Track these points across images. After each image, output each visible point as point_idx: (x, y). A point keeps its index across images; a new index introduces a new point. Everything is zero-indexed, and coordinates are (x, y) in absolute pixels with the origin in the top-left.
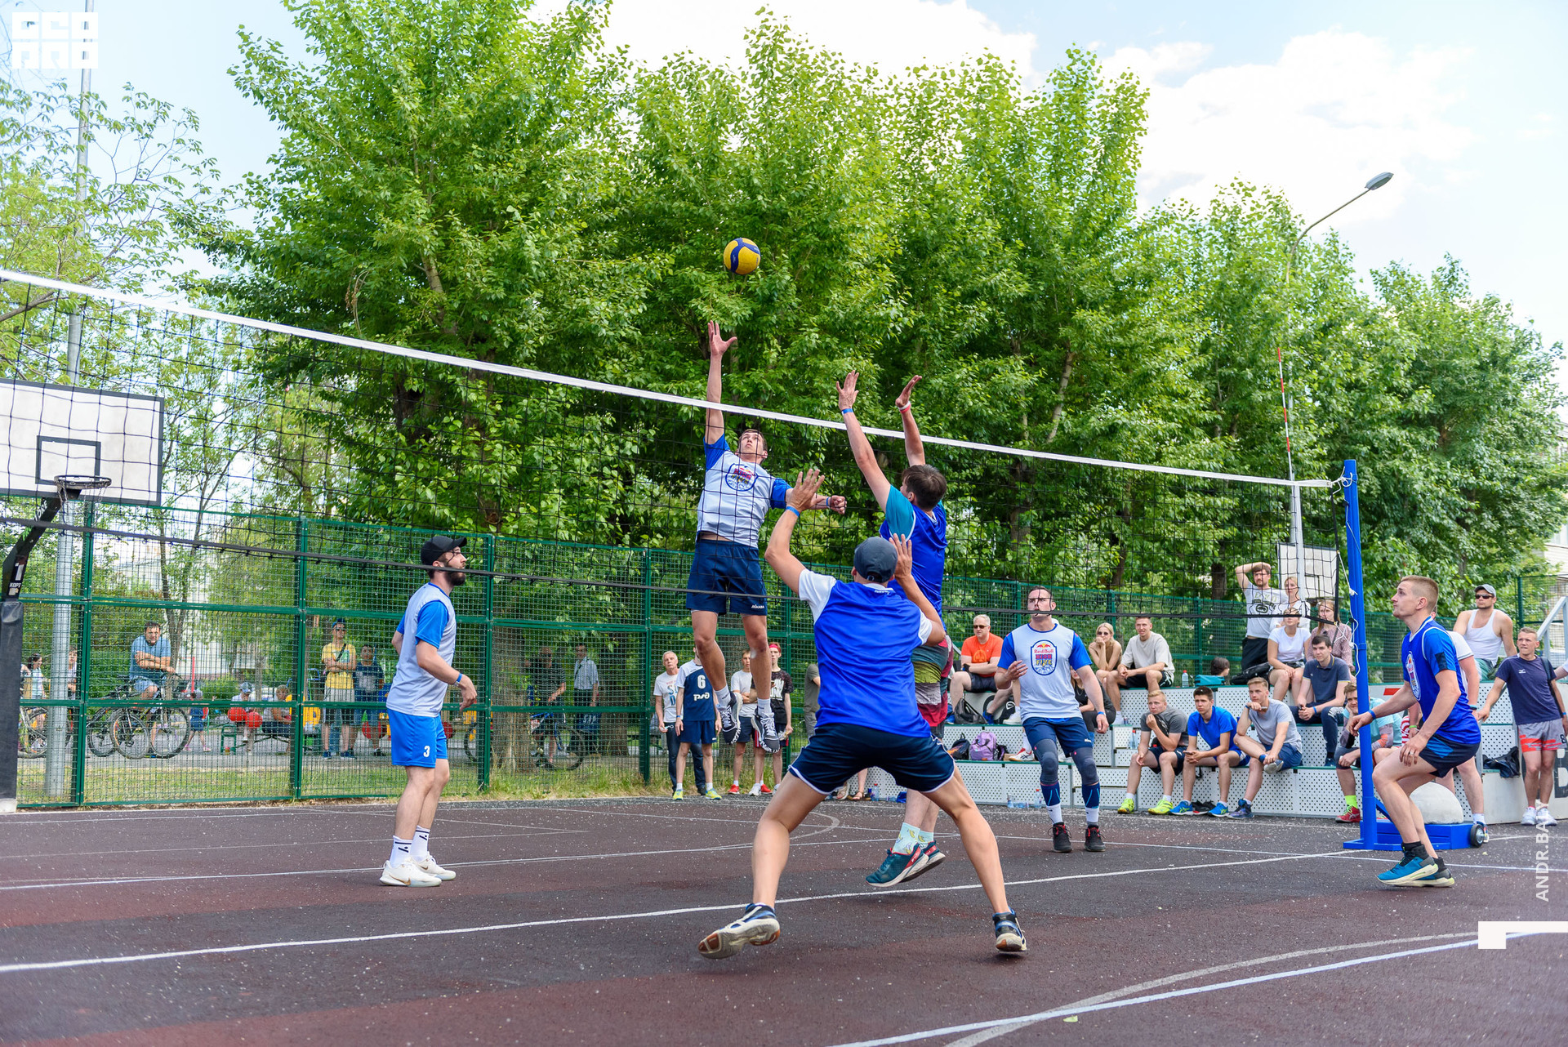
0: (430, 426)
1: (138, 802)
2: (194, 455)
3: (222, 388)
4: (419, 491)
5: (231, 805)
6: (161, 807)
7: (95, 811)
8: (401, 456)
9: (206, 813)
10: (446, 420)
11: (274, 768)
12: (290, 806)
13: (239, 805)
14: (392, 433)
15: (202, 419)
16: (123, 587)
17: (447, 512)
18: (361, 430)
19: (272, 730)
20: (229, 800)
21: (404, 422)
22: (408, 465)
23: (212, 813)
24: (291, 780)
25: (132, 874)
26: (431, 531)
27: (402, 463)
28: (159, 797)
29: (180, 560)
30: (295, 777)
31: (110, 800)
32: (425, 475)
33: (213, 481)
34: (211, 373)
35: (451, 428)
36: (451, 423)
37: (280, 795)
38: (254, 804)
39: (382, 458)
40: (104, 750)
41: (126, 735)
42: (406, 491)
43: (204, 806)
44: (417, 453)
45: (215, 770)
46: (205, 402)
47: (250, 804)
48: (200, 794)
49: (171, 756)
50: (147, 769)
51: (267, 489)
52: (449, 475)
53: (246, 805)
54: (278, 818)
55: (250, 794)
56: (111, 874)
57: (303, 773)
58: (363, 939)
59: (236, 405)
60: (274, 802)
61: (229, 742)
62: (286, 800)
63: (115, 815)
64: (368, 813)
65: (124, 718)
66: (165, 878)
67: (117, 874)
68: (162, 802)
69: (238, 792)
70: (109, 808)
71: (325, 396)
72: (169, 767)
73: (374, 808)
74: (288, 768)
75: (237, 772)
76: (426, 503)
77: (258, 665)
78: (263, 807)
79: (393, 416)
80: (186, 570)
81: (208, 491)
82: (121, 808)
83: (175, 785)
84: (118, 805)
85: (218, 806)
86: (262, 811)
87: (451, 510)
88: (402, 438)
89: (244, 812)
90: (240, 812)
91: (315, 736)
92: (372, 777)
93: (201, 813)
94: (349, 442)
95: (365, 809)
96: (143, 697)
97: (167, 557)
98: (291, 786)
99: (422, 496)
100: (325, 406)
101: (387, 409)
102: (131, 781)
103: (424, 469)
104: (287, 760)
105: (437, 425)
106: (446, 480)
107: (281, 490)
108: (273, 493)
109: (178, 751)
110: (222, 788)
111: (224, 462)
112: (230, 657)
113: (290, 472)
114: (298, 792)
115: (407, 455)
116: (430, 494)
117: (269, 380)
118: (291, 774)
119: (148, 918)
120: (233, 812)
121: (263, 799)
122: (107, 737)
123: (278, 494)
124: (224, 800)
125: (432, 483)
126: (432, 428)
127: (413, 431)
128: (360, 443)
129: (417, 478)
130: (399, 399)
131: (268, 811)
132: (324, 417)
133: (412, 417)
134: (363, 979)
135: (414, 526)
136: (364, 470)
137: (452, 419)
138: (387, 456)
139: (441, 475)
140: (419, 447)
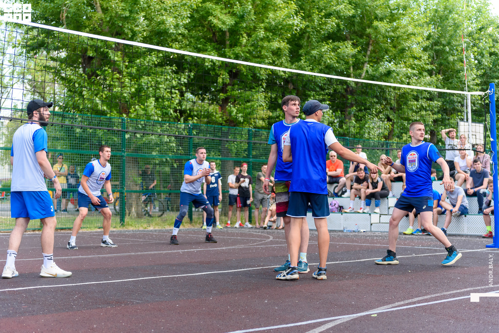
0: (97, 71)
4: (93, 99)
8: (86, 84)
10: (104, 69)
14: (81, 75)
17: (105, 108)
18: (68, 73)
21: (87, 69)
22: (88, 88)
26: (99, 116)
27: (85, 87)
32: (96, 92)
35: (106, 72)
36: (107, 70)
37: (36, 227)
39: (77, 85)
42: (88, 99)
44: (92, 83)
52: (106, 92)
58: (74, 284)
60: (34, 230)
71: (53, 59)
76: (97, 105)
79: (81, 68)
87: (107, 107)
88: (86, 77)
94: (63, 79)
99: (95, 101)
100: (52, 64)
101: (79, 65)
103: (95, 90)
105: (101, 71)
106: (105, 94)
113: (37, 92)
115: (88, 84)
116: (98, 100)
117: (28, 52)
125: (99, 96)
126: (98, 72)
127: (90, 73)
128: (67, 79)
129: (92, 93)
130: (84, 60)
131: (31, 234)
132: (52, 68)
133: (90, 68)
134: (74, 300)
135: (91, 114)
136: (70, 90)
137: (107, 68)
138: (79, 84)
139: (102, 92)
140: (93, 80)
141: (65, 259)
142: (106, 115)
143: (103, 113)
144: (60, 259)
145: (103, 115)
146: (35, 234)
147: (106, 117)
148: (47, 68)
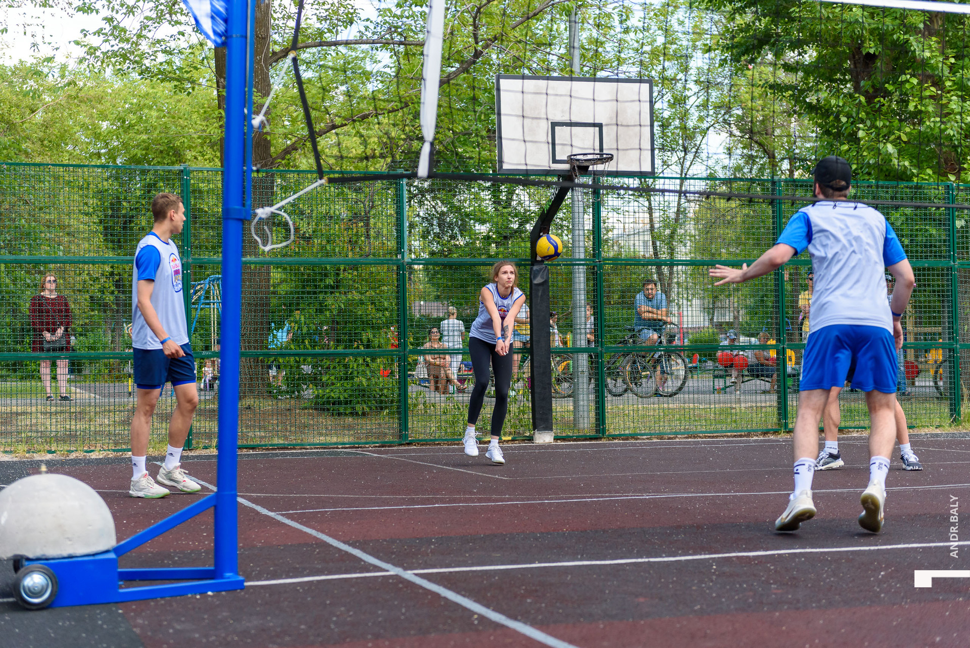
0: (887, 85)
1: (650, 434)
2: (673, 134)
3: (693, 71)
4: (881, 145)
5: (728, 436)
6: (669, 438)
7: (616, 441)
8: (862, 115)
9: (709, 443)
10: (903, 78)
11: (763, 405)
12: (779, 437)
13: (735, 436)
14: (851, 96)
15: (679, 101)
16: (620, 253)
17: (907, 163)
18: (821, 95)
19: (757, 371)
20: (726, 432)
21: (862, 83)
22: (868, 123)
23: (713, 442)
24: (779, 414)
25: (658, 491)
26: (894, 183)
27: (862, 121)
28: (667, 429)
29: (665, 227)
30: (782, 412)
31: (627, 432)
32: (885, 131)
33: (690, 156)
34: (683, 59)
35: (907, 86)
36: (907, 81)
37: (770, 427)
38: (748, 435)
39: (844, 119)
40: (620, 390)
41: (636, 378)
42: (868, 148)
43: (705, 437)
44: (876, 111)
45: (712, 406)
46: (679, 86)
47: (745, 436)
48: (701, 427)
49: (675, 394)
50: (654, 406)
51: (737, 159)
52: (908, 130)
53: (741, 436)
54: (772, 447)
55: (744, 426)
56: (640, 491)
57: (789, 408)
58: (872, 548)
59: (707, 85)
60: (765, 433)
61: (720, 383)
62: (776, 432)
63: (634, 445)
64: (851, 442)
65: (634, 362)
66: (686, 495)
67: (646, 491)
68: (670, 434)
69: (734, 425)
70: (627, 439)
71: (788, 68)
72: (672, 404)
73: (855, 439)
74: (775, 404)
75: (732, 408)
76: (888, 158)
77: (735, 318)
78: (755, 438)
79: (850, 80)
80: (672, 236)
81: (687, 164)
82: (637, 439)
83: (680, 420)
84: (634, 436)
85: (717, 437)
86: (755, 441)
87: (911, 162)
88: (863, 99)
89: (741, 442)
90: (737, 442)
91: (794, 376)
92: (850, 411)
93: (704, 443)
94: (811, 108)
95: (848, 439)
96: (648, 343)
97: (657, 226)
98: (779, 420)
99: (884, 150)
100: (783, 77)
101: (844, 75)
102: (643, 416)
103: (884, 126)
104: (774, 397)
105: (894, 84)
106: (906, 134)
107: (751, 159)
108: (742, 162)
109: (680, 389)
110: (720, 422)
111: (699, 138)
112: (710, 310)
113: (756, 142)
114: (786, 424)
115: (867, 114)
116: (890, 148)
117: (736, 59)
118: (779, 409)
119: (679, 527)
120: (732, 442)
121: (755, 431)
122: (620, 380)
123: (747, 163)
124: (723, 432)
125: (892, 137)
126: (890, 87)
127: (871, 91)
128: (821, 108)
129: (878, 135)
130: (855, 64)
131: (761, 441)
132: (787, 88)
133: (869, 79)
134: (880, 582)
135: (877, 179)
136: (827, 132)
137: (908, 76)
138: (848, 116)
139: (899, 130)
140: (877, 106)
141: (842, 493)
142: (909, 179)
143: (902, 176)
144: (832, 493)
145: (902, 180)
146: (769, 441)
147: (910, 184)
148: (777, 88)
